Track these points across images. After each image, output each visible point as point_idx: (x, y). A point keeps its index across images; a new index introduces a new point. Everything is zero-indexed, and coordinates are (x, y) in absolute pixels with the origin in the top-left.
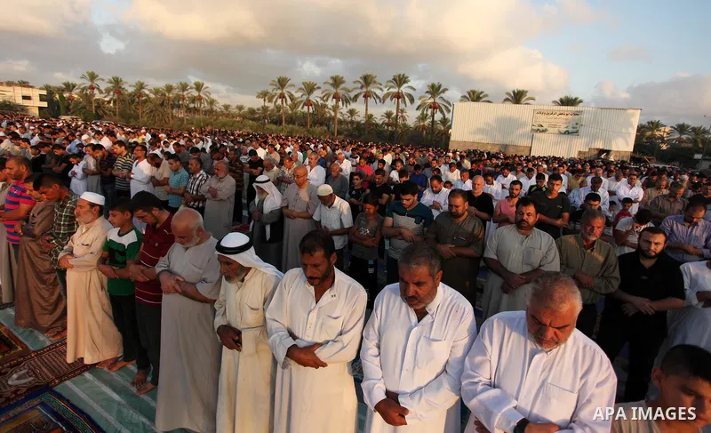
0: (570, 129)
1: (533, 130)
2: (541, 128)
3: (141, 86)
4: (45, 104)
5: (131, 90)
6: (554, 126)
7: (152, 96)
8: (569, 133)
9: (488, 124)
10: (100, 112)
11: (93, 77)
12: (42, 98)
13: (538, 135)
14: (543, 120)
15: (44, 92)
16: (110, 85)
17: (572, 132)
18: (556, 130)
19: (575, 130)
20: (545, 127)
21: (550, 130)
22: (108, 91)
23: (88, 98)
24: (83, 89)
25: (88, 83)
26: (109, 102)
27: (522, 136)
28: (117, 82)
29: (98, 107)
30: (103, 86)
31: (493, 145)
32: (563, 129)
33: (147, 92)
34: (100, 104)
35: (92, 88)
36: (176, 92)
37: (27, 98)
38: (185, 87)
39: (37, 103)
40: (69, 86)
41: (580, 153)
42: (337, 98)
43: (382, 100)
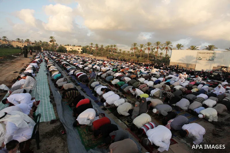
0: (211, 59)
1: (197, 59)
2: (200, 58)
3: (102, 46)
4: (82, 51)
5: (100, 47)
6: (205, 58)
7: (105, 48)
8: (210, 60)
9: (183, 58)
10: (93, 52)
11: (92, 44)
12: (82, 49)
13: (198, 61)
14: (201, 55)
15: (82, 48)
17: (212, 60)
19: (212, 59)
20: (201, 58)
21: (203, 59)
22: (95, 47)
23: (90, 49)
26: (95, 50)
28: (97, 45)
29: (92, 51)
30: (94, 46)
31: (183, 63)
32: (208, 59)
33: (104, 48)
34: (93, 51)
35: (91, 47)
36: (109, 47)
37: (79, 49)
38: (112, 46)
39: (80, 50)
40: (88, 47)
41: (214, 67)
42: (149, 49)
43: (162, 49)
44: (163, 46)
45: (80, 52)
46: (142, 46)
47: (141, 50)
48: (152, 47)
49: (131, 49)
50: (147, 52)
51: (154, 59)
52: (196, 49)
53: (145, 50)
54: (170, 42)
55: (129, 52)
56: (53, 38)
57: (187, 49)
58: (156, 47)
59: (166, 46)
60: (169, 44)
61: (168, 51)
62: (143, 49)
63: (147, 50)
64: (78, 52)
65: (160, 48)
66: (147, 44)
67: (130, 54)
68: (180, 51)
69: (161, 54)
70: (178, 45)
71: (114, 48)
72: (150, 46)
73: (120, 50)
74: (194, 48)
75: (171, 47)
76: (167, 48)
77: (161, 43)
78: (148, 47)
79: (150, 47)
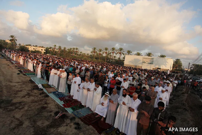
0: (151, 63)
1: (142, 62)
3: (65, 48)
4: (45, 51)
5: (63, 49)
6: (147, 62)
9: (132, 60)
10: (56, 54)
11: (55, 46)
12: (45, 50)
13: (143, 64)
14: (145, 60)
15: (45, 49)
16: (59, 48)
18: (148, 63)
19: (152, 63)
20: (145, 62)
21: (146, 63)
22: (58, 49)
23: (54, 50)
24: (53, 48)
25: (54, 47)
26: (58, 51)
27: (140, 63)
28: (60, 47)
30: (57, 48)
31: (133, 66)
32: (149, 62)
33: (66, 50)
34: (56, 52)
35: (55, 48)
36: (72, 50)
37: (42, 50)
38: (74, 49)
39: (44, 51)
40: (51, 48)
41: (153, 68)
42: (106, 53)
43: (116, 54)
44: (118, 52)
45: (43, 53)
46: (100, 51)
47: (100, 53)
48: (109, 51)
49: (91, 53)
50: (104, 55)
51: (109, 61)
52: (140, 55)
53: (103, 54)
54: (122, 49)
55: (88, 54)
56: (14, 38)
57: (134, 55)
58: (112, 51)
59: (119, 52)
60: (122, 50)
61: (121, 55)
62: (101, 53)
63: (105, 53)
64: (41, 52)
65: (115, 53)
66: (105, 49)
67: (89, 56)
68: (130, 56)
69: (115, 57)
70: (128, 51)
71: (76, 50)
72: (107, 50)
73: (81, 52)
74: (139, 54)
75: (123, 52)
76: (120, 53)
77: (115, 49)
78: (105, 51)
79: (107, 52)
